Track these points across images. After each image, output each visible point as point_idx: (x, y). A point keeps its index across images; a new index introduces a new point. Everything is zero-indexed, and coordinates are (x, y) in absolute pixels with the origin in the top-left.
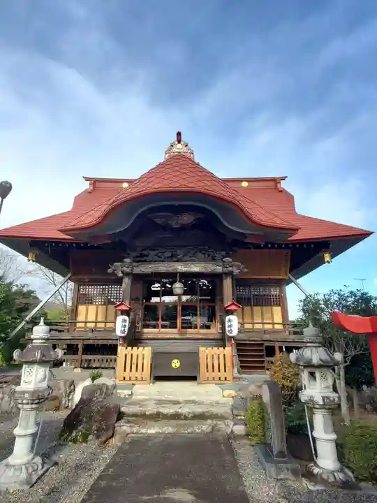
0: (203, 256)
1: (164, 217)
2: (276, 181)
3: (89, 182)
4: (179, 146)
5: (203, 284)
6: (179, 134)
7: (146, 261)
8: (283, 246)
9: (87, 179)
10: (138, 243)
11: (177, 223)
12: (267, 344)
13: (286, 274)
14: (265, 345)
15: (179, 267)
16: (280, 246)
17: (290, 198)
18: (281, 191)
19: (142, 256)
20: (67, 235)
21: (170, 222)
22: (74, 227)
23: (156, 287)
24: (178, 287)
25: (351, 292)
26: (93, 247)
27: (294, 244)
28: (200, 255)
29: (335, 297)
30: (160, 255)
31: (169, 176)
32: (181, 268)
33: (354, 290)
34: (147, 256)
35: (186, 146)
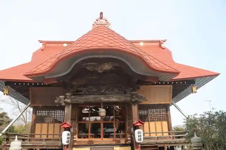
0: (118, 90)
1: (92, 65)
2: (160, 43)
3: (42, 44)
4: (101, 20)
5: (116, 108)
6: (101, 13)
7: (80, 95)
8: (168, 83)
9: (41, 42)
10: (74, 83)
11: (101, 70)
12: (159, 146)
13: (170, 101)
14: (158, 146)
15: (102, 99)
16: (166, 84)
17: (169, 53)
18: (164, 49)
19: (78, 91)
20: (29, 78)
21: (96, 69)
22: (34, 73)
23: (85, 111)
24: (103, 112)
25: (217, 113)
26: (45, 86)
27: (175, 82)
28: (116, 90)
29: (207, 116)
30: (89, 91)
31: (96, 39)
32: (103, 99)
33: (218, 111)
34: (81, 91)
35: (106, 21)
